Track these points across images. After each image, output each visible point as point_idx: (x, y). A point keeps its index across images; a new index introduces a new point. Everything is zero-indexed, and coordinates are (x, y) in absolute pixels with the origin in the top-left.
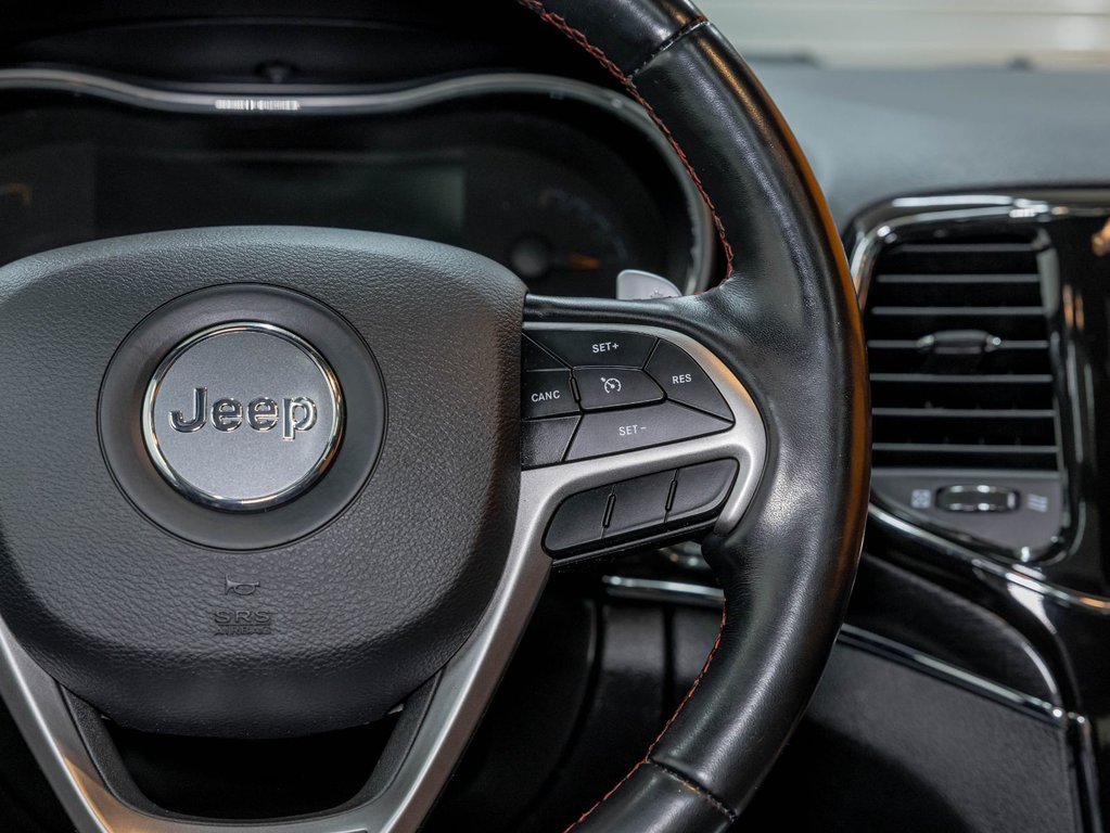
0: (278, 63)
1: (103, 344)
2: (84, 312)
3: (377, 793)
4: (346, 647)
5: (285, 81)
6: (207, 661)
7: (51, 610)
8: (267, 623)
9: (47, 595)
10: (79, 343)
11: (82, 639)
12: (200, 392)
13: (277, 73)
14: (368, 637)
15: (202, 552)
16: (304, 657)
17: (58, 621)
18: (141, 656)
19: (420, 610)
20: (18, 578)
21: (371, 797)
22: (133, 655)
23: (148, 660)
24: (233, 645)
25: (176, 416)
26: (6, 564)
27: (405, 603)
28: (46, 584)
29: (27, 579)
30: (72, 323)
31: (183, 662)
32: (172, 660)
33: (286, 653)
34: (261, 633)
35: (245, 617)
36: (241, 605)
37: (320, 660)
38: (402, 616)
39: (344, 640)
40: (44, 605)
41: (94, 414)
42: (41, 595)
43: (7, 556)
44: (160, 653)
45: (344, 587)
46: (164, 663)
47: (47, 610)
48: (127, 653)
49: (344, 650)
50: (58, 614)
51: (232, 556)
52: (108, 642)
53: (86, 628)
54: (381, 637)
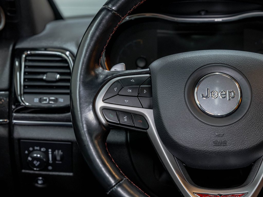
0: (203, 10)
1: (184, 78)
2: (179, 71)
3: (249, 183)
4: (244, 149)
5: (205, 15)
6: (211, 152)
7: (175, 140)
8: (226, 144)
9: (174, 136)
10: (179, 78)
11: (182, 147)
12: (208, 89)
13: (203, 13)
14: (249, 147)
15: (210, 127)
16: (234, 151)
17: (176, 142)
18: (196, 151)
19: (261, 141)
20: (167, 132)
21: (248, 184)
22: (194, 150)
23: (198, 151)
24: (218, 148)
25: (202, 95)
26: (164, 129)
27: (258, 139)
28: (174, 134)
29: (169, 133)
30: (177, 73)
31: (206, 152)
32: (203, 152)
33: (230, 150)
34: (224, 146)
35: (220, 142)
36: (219, 139)
37: (238, 152)
38: (257, 142)
39: (243, 148)
40: (173, 139)
41: (184, 94)
42: (172, 136)
43: (164, 127)
44: (200, 150)
45: (243, 135)
46: (202, 152)
47: (174, 140)
48: (193, 150)
49: (243, 150)
50: (177, 141)
51: (217, 128)
52: (188, 147)
53: (183, 144)
54: (252, 147)
